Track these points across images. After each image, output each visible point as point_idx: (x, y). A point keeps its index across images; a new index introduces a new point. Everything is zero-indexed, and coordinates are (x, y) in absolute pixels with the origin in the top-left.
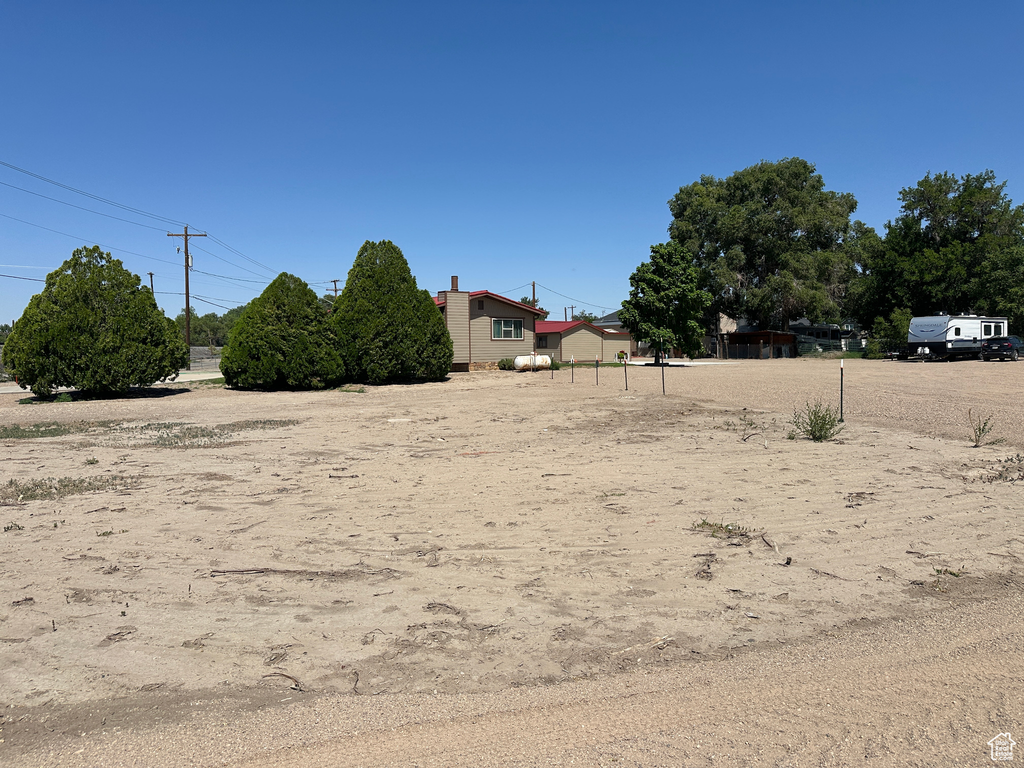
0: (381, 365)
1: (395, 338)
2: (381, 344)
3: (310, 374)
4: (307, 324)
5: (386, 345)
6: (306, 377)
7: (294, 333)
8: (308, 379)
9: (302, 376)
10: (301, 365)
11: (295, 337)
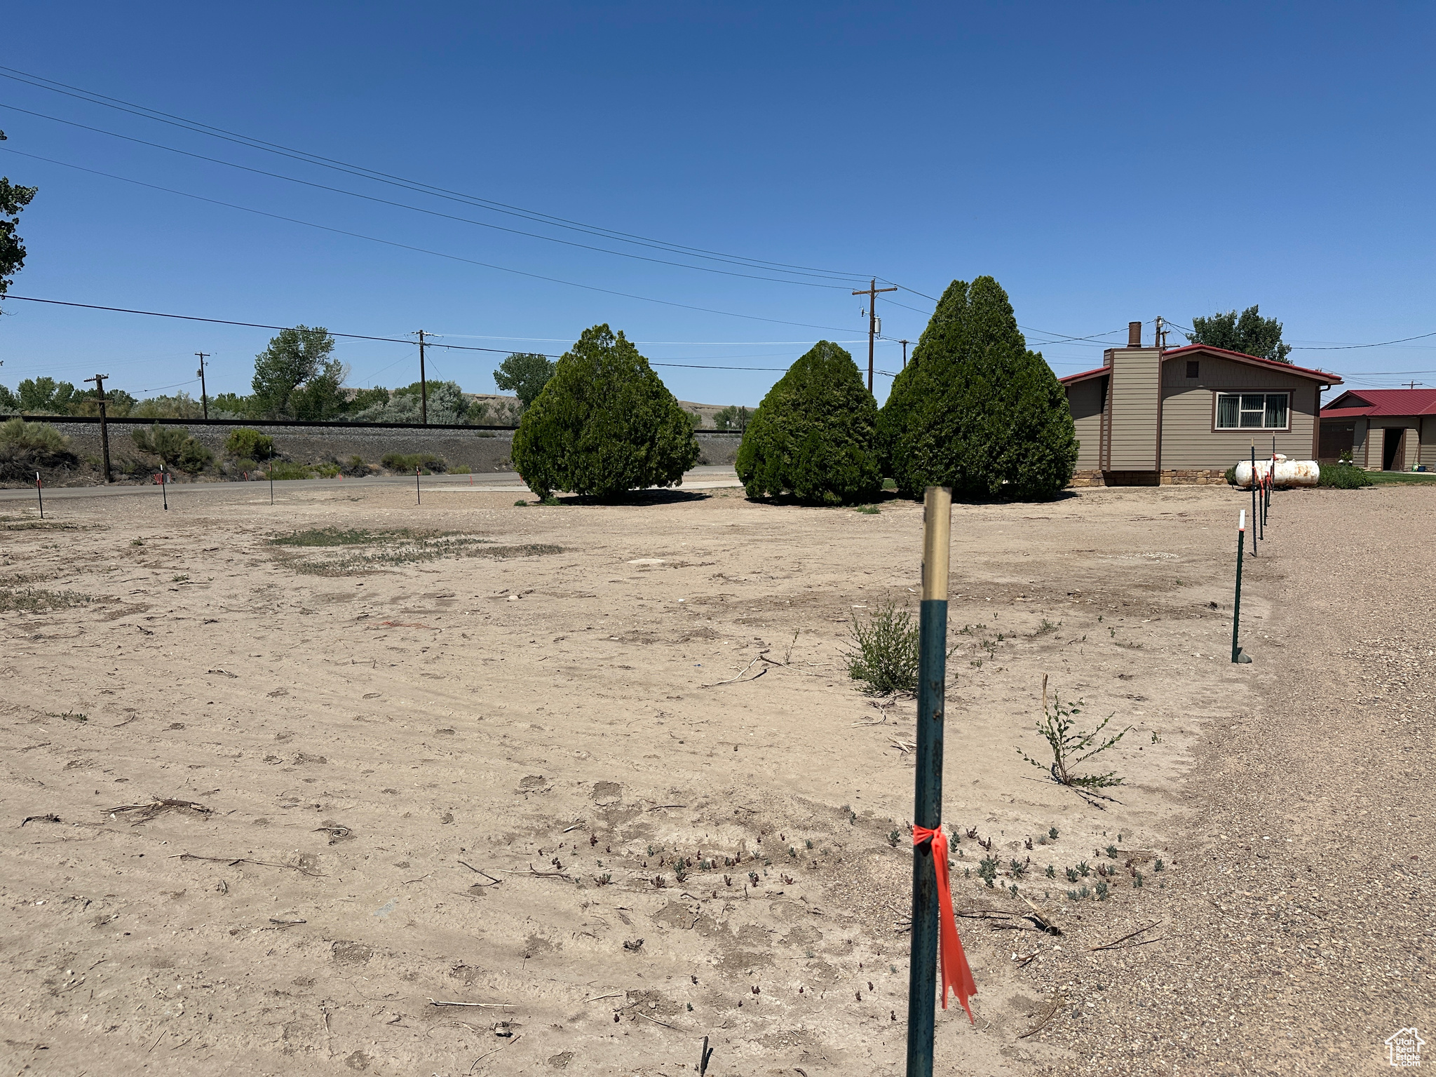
0: (931, 473)
1: (957, 431)
2: (932, 441)
3: (822, 484)
4: (829, 413)
5: (940, 442)
6: (816, 487)
7: (804, 426)
8: (819, 491)
9: (811, 486)
10: (808, 471)
11: (805, 432)
